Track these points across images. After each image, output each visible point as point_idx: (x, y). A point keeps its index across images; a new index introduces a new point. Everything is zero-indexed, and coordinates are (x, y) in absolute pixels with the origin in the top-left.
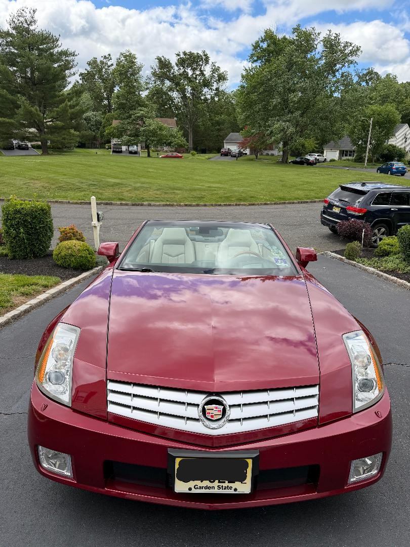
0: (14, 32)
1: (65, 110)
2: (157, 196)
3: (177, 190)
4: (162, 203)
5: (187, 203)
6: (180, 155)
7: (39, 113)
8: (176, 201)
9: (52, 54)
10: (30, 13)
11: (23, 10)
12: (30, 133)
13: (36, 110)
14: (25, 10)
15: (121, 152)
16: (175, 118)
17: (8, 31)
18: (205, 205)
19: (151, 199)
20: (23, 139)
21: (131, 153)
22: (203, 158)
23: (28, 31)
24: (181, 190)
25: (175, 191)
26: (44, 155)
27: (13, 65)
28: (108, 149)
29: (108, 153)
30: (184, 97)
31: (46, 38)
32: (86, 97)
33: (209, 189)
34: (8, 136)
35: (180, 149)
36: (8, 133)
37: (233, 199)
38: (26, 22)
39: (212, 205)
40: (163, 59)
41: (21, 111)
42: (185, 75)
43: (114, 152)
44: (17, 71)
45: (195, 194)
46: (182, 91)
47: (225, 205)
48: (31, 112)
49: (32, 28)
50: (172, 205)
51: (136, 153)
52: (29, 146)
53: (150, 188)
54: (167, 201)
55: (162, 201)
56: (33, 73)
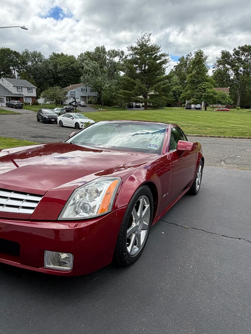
0: (139, 47)
1: (159, 86)
2: (194, 130)
3: (208, 127)
4: (195, 135)
5: (212, 135)
6: (228, 109)
7: (145, 88)
8: (205, 134)
9: (156, 56)
10: (148, 36)
11: (144, 35)
12: (140, 98)
13: (144, 86)
14: (146, 35)
15: (190, 108)
16: (229, 87)
17: (136, 47)
18: (225, 137)
19: (189, 132)
20: (137, 101)
21: (196, 109)
22: (245, 111)
23: (145, 45)
24: (212, 128)
25: (207, 128)
26: (145, 110)
27: (136, 64)
28: (183, 107)
29: (182, 109)
30: (237, 74)
31: (154, 48)
32: (176, 78)
33: (233, 127)
34: (129, 100)
35: (230, 106)
36: (129, 98)
37: (247, 134)
38: (145, 41)
39: (230, 137)
40: (225, 52)
41: (136, 87)
42: (239, 60)
43: (186, 108)
44: (137, 67)
45: (220, 130)
46: (236, 70)
47: (240, 138)
48: (141, 87)
49: (147, 44)
50: (201, 136)
51: (199, 109)
52: (141, 106)
53: (191, 126)
54: (199, 133)
55: (195, 133)
56: (145, 67)
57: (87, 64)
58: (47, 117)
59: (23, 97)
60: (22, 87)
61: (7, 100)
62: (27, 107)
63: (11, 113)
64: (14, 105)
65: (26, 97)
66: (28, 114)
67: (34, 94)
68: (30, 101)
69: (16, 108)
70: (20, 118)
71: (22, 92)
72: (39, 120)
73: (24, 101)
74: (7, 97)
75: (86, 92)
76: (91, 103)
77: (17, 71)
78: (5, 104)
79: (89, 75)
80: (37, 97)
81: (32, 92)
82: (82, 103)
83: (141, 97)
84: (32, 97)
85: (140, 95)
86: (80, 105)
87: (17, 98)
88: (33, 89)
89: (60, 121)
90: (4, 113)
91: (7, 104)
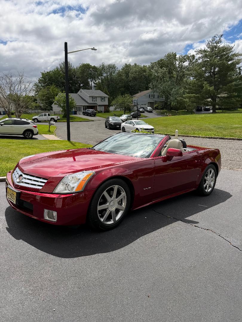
1: (230, 88)
9: (228, 57)
10: (219, 37)
17: (205, 50)
20: (205, 105)
23: (216, 47)
31: (226, 48)
41: (203, 90)
48: (209, 90)
49: (218, 45)
56: (214, 69)
57: (156, 71)
58: (113, 124)
59: (97, 106)
60: (96, 97)
61: (84, 109)
62: (100, 114)
63: (87, 120)
64: (89, 113)
65: (99, 106)
66: (100, 121)
67: (106, 103)
68: (102, 109)
69: (90, 116)
70: (92, 125)
71: (96, 101)
72: (106, 127)
73: (98, 109)
74: (84, 106)
75: (154, 98)
76: (158, 109)
77: (94, 82)
78: (82, 112)
79: (157, 82)
80: (109, 106)
81: (105, 101)
82: (149, 108)
83: (209, 100)
84: (105, 106)
85: (208, 98)
86: (147, 111)
87: (92, 107)
88: (105, 98)
89: (123, 127)
90: (81, 120)
91: (83, 112)
